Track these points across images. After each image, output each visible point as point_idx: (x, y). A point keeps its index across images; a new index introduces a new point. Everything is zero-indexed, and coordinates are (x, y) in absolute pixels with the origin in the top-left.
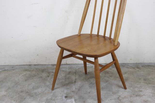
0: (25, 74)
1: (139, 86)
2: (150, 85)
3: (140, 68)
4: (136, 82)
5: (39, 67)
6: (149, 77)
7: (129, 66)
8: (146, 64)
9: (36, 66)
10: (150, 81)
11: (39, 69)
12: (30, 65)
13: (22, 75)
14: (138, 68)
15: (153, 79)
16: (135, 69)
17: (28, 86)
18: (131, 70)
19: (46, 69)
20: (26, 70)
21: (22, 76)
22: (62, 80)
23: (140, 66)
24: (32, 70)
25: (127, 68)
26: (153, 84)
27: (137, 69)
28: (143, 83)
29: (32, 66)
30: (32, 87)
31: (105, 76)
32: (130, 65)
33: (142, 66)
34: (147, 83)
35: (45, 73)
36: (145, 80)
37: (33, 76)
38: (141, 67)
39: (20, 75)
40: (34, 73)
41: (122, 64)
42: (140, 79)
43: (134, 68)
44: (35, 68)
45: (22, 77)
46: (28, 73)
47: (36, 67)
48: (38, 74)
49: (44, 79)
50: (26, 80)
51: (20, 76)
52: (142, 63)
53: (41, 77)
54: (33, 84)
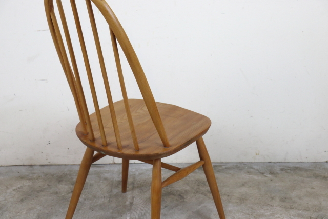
0: (19, 186)
1: (268, 213)
2: (292, 212)
3: (277, 173)
4: (264, 205)
5: (52, 170)
6: (293, 194)
7: (251, 170)
8: (291, 165)
9: (46, 167)
10: (294, 202)
11: (53, 176)
12: (31, 166)
13: (14, 188)
14: (271, 173)
15: (300, 198)
16: (266, 176)
17: (26, 213)
18: (255, 177)
19: (67, 174)
20: (22, 178)
21: (14, 190)
22: (103, 200)
23: (277, 169)
24: (35, 176)
25: (249, 172)
26: (298, 210)
27: (268, 176)
28: (278, 208)
29: (35, 167)
30: (36, 215)
31: (197, 192)
32: (255, 167)
33: (282, 170)
34: (286, 208)
35: (65, 184)
36: (283, 200)
37: (38, 192)
38: (279, 172)
39: (7, 188)
40: (40, 184)
41: (239, 165)
42: (272, 198)
43: (263, 174)
44: (43, 173)
45: (14, 192)
46: (27, 183)
47: (45, 169)
48: (48, 185)
49: (63, 196)
50: (22, 200)
51: (8, 191)
52: (283, 161)
53: (57, 193)
54: (39, 208)
